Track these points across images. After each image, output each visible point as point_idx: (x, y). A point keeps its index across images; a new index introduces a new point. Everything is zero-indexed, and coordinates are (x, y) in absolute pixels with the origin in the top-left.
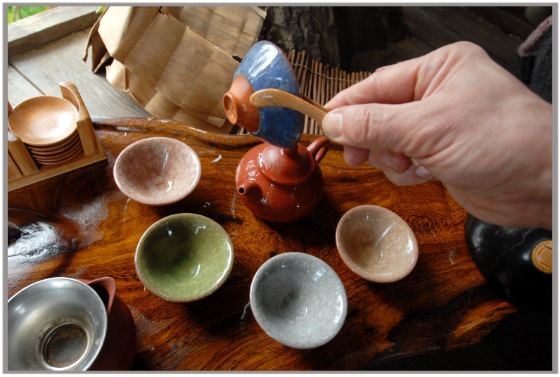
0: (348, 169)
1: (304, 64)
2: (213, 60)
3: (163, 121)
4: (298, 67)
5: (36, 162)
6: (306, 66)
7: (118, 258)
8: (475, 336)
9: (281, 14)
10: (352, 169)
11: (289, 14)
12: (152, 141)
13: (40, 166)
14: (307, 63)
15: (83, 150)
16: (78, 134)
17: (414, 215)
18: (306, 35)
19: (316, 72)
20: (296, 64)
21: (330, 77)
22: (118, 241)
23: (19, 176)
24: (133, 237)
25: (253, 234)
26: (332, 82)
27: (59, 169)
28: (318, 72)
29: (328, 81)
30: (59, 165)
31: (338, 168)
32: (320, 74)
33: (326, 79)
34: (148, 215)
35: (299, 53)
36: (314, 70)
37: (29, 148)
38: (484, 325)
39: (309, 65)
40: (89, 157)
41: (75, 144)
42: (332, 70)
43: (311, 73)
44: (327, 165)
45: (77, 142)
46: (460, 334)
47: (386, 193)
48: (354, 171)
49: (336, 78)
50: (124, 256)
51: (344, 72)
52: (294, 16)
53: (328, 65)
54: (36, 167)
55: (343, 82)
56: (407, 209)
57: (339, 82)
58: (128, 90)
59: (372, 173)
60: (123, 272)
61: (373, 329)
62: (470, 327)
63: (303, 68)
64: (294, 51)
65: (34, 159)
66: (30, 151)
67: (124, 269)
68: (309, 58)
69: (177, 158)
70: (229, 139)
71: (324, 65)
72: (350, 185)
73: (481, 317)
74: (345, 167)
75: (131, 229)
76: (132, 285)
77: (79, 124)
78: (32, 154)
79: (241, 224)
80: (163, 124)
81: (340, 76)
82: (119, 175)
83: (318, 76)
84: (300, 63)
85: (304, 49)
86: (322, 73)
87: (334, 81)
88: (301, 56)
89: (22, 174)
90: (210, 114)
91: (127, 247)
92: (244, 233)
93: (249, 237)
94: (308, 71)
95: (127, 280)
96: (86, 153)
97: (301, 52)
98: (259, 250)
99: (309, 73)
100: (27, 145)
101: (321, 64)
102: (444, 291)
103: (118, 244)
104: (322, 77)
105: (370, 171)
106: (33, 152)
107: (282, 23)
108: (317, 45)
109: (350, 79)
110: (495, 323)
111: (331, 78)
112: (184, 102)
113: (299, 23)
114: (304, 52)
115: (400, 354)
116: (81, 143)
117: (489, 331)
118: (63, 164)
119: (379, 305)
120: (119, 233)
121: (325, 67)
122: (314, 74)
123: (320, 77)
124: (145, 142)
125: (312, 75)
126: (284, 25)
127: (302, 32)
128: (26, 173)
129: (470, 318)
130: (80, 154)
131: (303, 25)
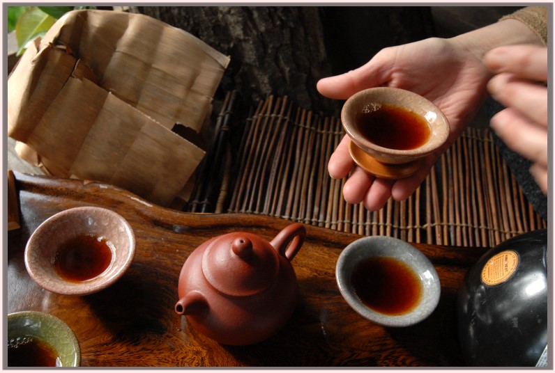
1: (285, 114)
4: (276, 118)
6: (287, 118)
9: (251, 50)
11: (262, 50)
14: (289, 114)
18: (287, 75)
19: (302, 125)
20: (273, 115)
21: (322, 129)
26: (324, 137)
28: (305, 124)
29: (319, 135)
32: (308, 126)
33: (316, 133)
35: (279, 99)
36: (299, 122)
39: (294, 115)
42: (327, 119)
43: (293, 126)
49: (331, 131)
52: (270, 51)
53: (322, 113)
57: (334, 136)
63: (283, 120)
64: (271, 97)
68: (293, 105)
71: (314, 113)
83: (304, 129)
84: (278, 113)
85: (286, 93)
86: (311, 125)
88: (281, 103)
94: (289, 123)
97: (283, 98)
99: (291, 126)
101: (310, 113)
104: (310, 130)
107: (255, 61)
108: (304, 87)
111: (323, 132)
113: (276, 60)
114: (286, 97)
121: (317, 116)
122: (298, 128)
125: (295, 129)
126: (257, 63)
127: (282, 71)
131: (282, 62)
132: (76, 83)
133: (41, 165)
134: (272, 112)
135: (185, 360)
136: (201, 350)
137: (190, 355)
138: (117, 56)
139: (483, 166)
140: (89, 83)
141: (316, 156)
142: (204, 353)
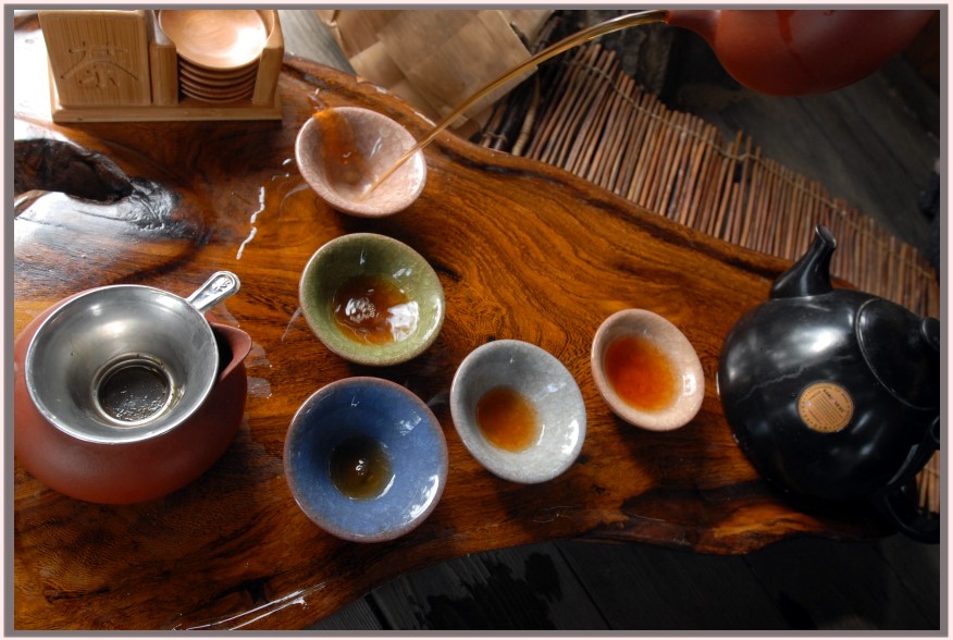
0: (632, 253)
1: (608, 72)
2: (481, 22)
3: (379, 90)
4: (598, 75)
5: (180, 88)
6: (609, 77)
7: (267, 271)
8: (741, 545)
10: (637, 256)
12: (362, 114)
13: (182, 97)
14: (612, 73)
15: (251, 96)
16: (257, 67)
17: (706, 351)
19: (621, 91)
20: (596, 69)
21: (640, 105)
22: (273, 248)
23: (146, 102)
24: (296, 249)
25: (470, 300)
26: (640, 115)
27: (209, 111)
28: (625, 91)
29: (635, 112)
30: (211, 106)
31: (618, 247)
32: (627, 96)
34: (323, 223)
35: (605, 53)
36: (619, 87)
37: (182, 64)
38: (757, 534)
39: (615, 77)
40: (256, 107)
41: (246, 82)
42: (646, 96)
43: (613, 90)
44: (603, 236)
45: (249, 79)
46: (722, 534)
47: (676, 305)
48: (639, 259)
49: (649, 111)
50: (277, 272)
51: (663, 107)
53: (642, 87)
54: (176, 96)
55: (656, 120)
56: (699, 339)
57: (650, 118)
58: (334, 24)
59: (664, 271)
60: (269, 294)
61: (604, 489)
62: (738, 530)
63: (605, 79)
64: (598, 47)
65: (180, 83)
67: (272, 290)
68: (618, 66)
69: (391, 153)
70: (471, 150)
71: (636, 84)
72: (627, 277)
73: (757, 522)
74: (628, 248)
75: (294, 236)
76: (278, 318)
77: (266, 52)
78: (180, 75)
79: (457, 281)
80: (379, 95)
81: (656, 110)
82: (304, 148)
83: (623, 98)
84: (602, 68)
85: (615, 48)
86: (631, 96)
87: (644, 115)
88: (607, 58)
89: (152, 100)
90: (446, 102)
91: (283, 261)
92: (457, 296)
93: (464, 304)
94: (610, 85)
95: (272, 307)
96: (256, 100)
97: (609, 51)
98: (473, 327)
99: (610, 89)
100: (180, 58)
101: (632, 82)
102: (717, 472)
103: (271, 252)
104: (628, 102)
105: (663, 267)
106: (183, 72)
108: (636, 49)
109: (669, 120)
110: (774, 536)
111: (641, 109)
112: (414, 70)
114: (612, 55)
115: (632, 534)
116: (254, 82)
117: (762, 544)
118: (216, 106)
119: (622, 459)
120: (275, 236)
121: (637, 89)
122: (617, 94)
123: (624, 102)
124: (353, 112)
125: (613, 94)
128: (160, 99)
129: (742, 519)
130: (246, 100)
134: (595, 65)
135: (485, 314)
136: (500, 306)
137: (490, 310)
139: (787, 212)
141: (628, 133)
142: (504, 311)
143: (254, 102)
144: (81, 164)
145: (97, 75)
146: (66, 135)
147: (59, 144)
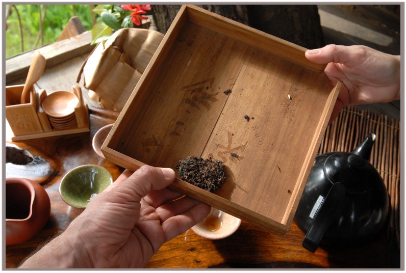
5: (51, 125)
15: (77, 124)
16: (75, 115)
23: (41, 131)
27: (63, 131)
30: (63, 130)
40: (80, 128)
41: (72, 120)
54: (50, 127)
65: (50, 123)
66: (48, 118)
77: (76, 109)
89: (43, 130)
96: (79, 126)
116: (76, 120)
130: (75, 126)
132: (121, 64)
133: (100, 103)
138: (141, 52)
140: (127, 65)
143: (79, 127)
144: (20, 154)
145: (23, 124)
146: (17, 145)
147: (14, 149)
